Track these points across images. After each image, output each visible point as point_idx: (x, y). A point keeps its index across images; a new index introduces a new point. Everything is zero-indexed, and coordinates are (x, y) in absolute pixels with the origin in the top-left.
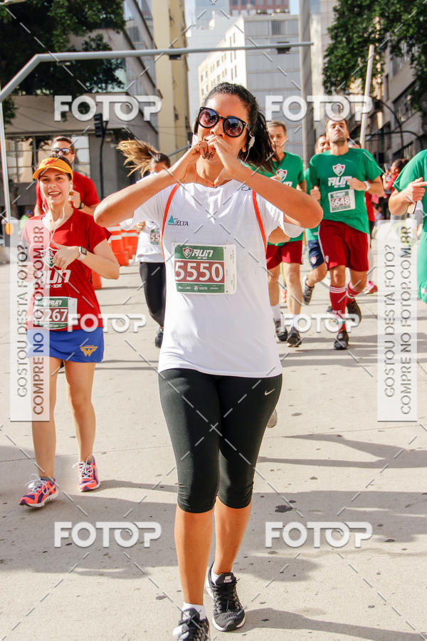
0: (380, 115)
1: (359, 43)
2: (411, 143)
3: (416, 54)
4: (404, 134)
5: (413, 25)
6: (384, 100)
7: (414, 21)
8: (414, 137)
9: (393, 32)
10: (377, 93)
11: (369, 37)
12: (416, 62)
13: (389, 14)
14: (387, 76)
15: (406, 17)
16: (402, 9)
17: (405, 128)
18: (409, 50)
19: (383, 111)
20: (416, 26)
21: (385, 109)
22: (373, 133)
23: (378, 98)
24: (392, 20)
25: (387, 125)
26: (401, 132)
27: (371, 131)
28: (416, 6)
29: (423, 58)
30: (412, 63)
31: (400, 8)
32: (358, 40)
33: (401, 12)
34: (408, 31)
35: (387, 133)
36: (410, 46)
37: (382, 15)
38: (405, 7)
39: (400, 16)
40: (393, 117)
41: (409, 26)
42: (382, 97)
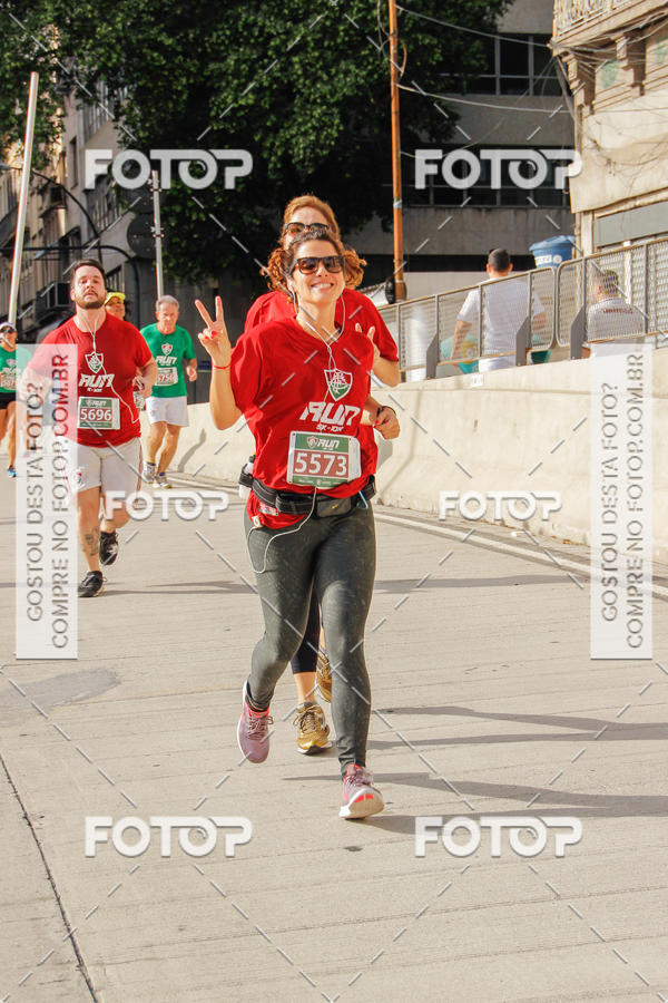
0: (62, 212)
1: (15, 70)
2: (118, 269)
3: (125, 103)
4: (103, 251)
5: (118, 47)
6: (68, 187)
7: (119, 40)
8: (122, 259)
9: (81, 56)
10: (57, 172)
11: (35, 61)
12: (124, 118)
13: (72, 20)
14: (74, 142)
15: (102, 29)
16: (96, 13)
17: (106, 240)
18: (111, 94)
19: (66, 208)
20: (122, 48)
21: (70, 202)
22: (49, 246)
23: (58, 181)
24: (78, 34)
25: (76, 233)
26: (99, 247)
27: (45, 242)
28: (123, 11)
29: (137, 111)
30: (117, 120)
31: (92, 12)
32: (13, 64)
33: (94, 17)
34: (109, 58)
35: (73, 248)
36: (113, 85)
37: (59, 21)
38: (101, 10)
39: (95, 27)
40: (85, 217)
41: (111, 47)
42: (65, 179)
